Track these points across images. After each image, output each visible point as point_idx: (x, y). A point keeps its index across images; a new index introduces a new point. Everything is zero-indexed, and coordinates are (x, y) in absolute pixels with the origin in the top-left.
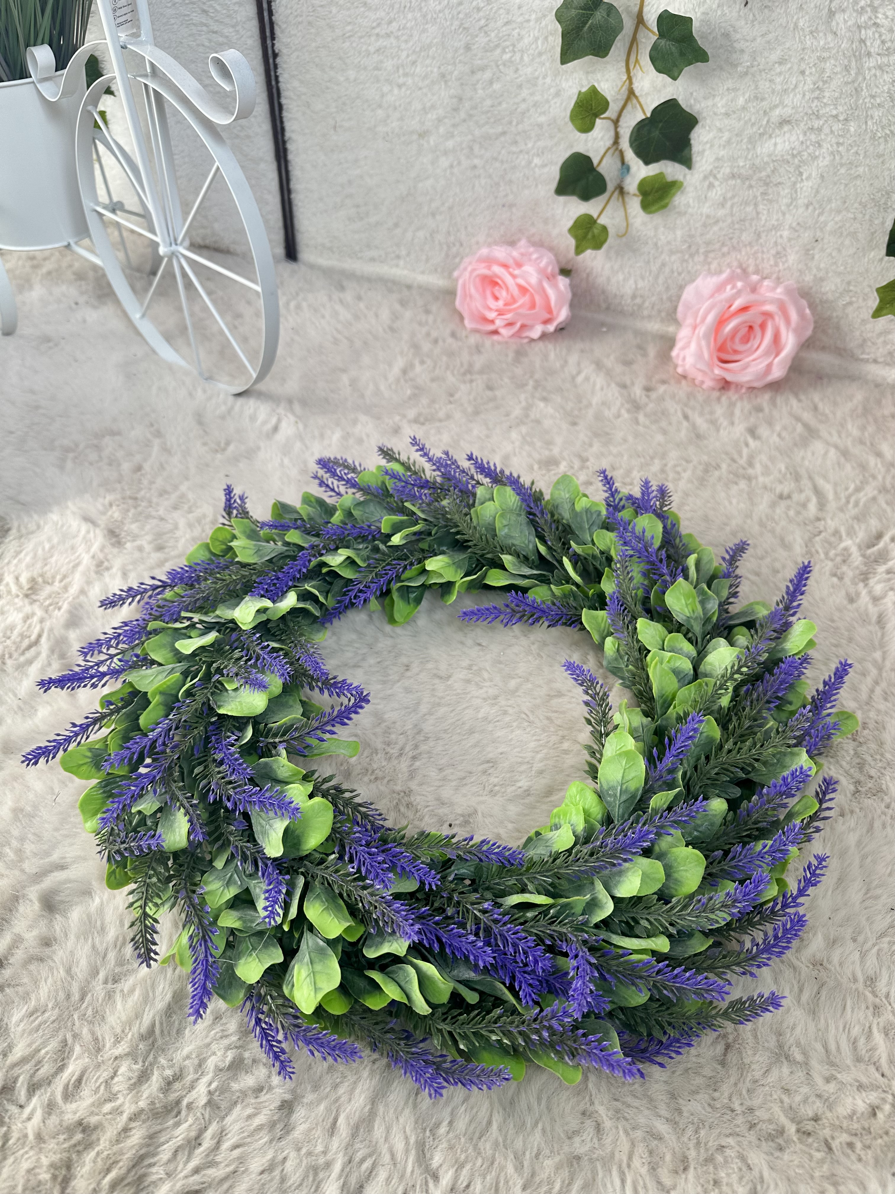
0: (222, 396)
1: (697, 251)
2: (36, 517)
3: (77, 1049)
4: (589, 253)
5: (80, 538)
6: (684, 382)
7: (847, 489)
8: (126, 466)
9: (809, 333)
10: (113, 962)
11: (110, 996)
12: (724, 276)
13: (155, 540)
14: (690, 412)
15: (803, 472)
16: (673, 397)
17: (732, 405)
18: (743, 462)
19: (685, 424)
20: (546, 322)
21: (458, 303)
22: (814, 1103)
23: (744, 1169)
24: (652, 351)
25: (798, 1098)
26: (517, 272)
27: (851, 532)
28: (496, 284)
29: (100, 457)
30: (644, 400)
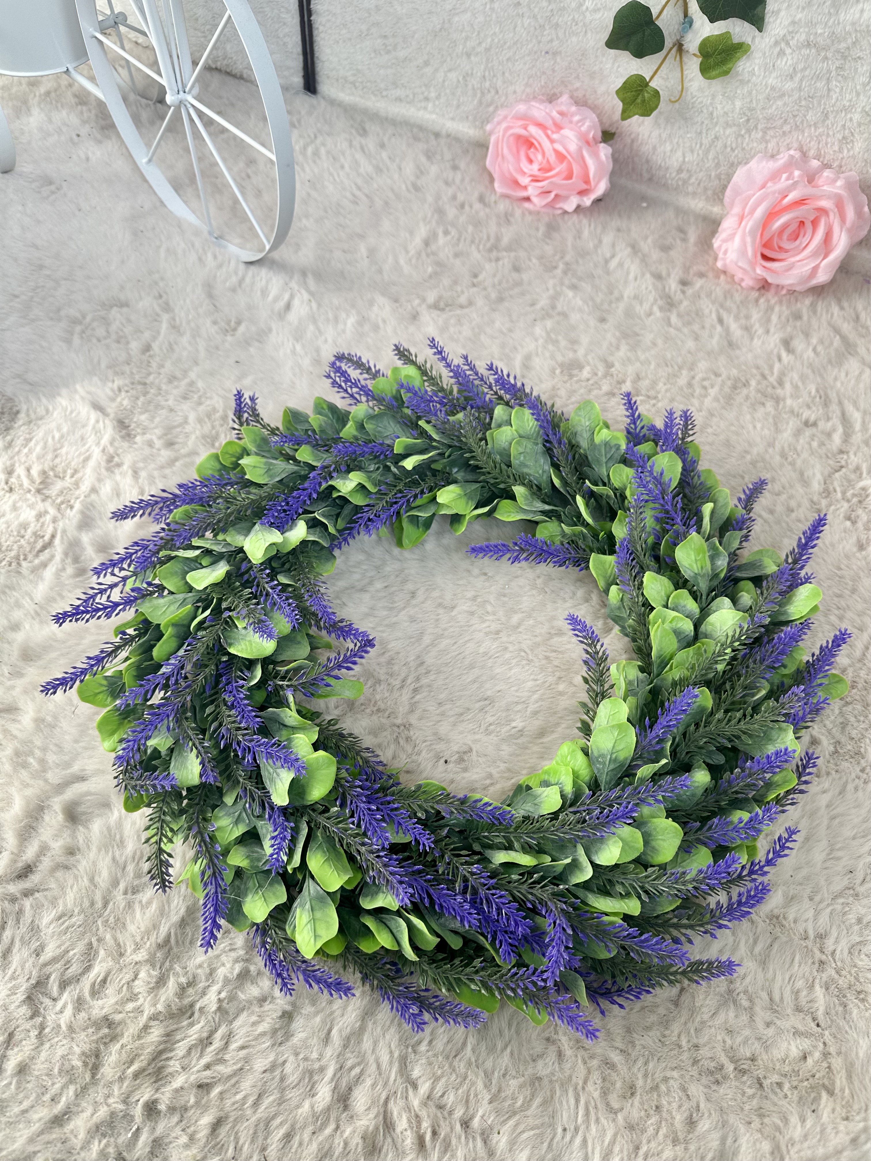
0: (233, 263)
1: (756, 127)
2: (44, 400)
3: (102, 953)
4: (636, 119)
5: (89, 428)
6: (722, 277)
8: (135, 346)
9: (863, 234)
10: (132, 875)
11: (129, 905)
12: (781, 161)
13: (166, 435)
14: (725, 315)
15: (833, 396)
16: (709, 295)
17: (770, 309)
18: (772, 379)
19: (719, 328)
20: (582, 193)
21: (489, 161)
22: (753, 1044)
23: (684, 1098)
24: (693, 236)
25: (739, 1040)
26: (555, 136)
28: (531, 145)
29: (108, 332)
30: (679, 296)
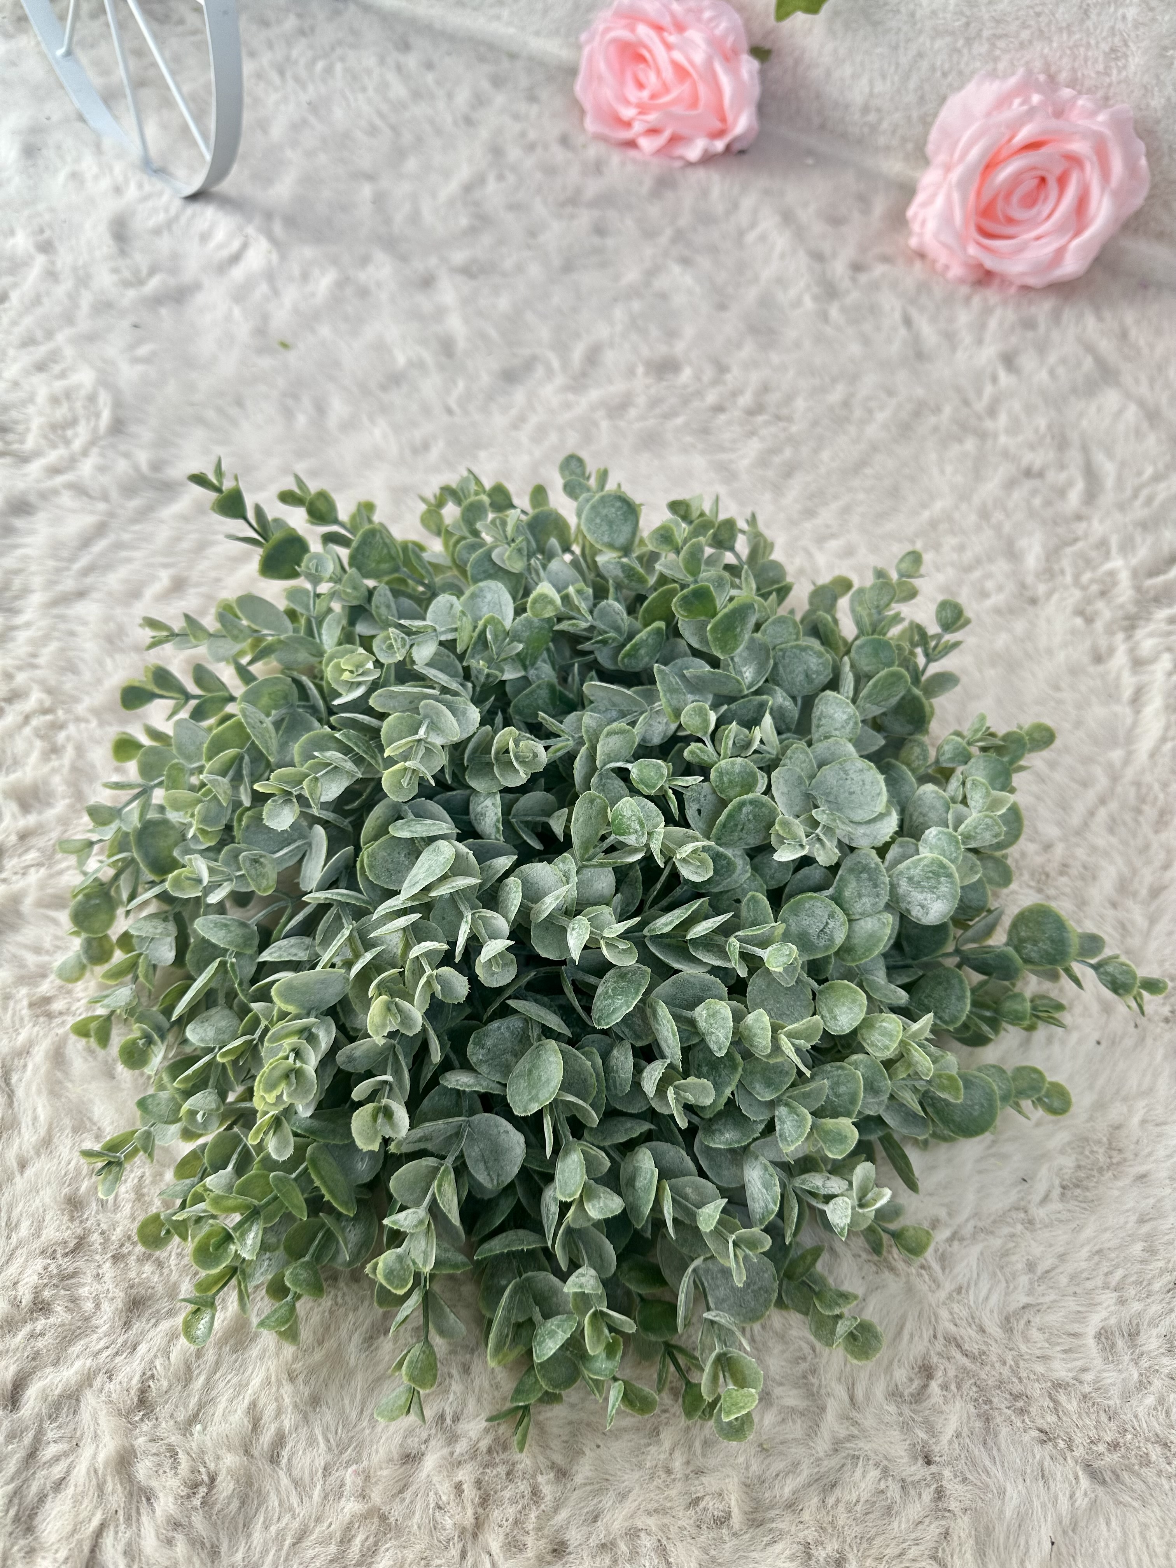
1: (979, 35)
4: (800, 18)
6: (918, 265)
7: (1139, 474)
9: (1138, 201)
12: (1012, 81)
14: (914, 314)
15: (1074, 437)
16: (894, 285)
17: (987, 311)
18: (980, 406)
19: (903, 331)
20: (713, 133)
21: (578, 87)
24: (880, 206)
26: (672, 39)
27: (1127, 546)
28: (641, 59)
30: (846, 283)
